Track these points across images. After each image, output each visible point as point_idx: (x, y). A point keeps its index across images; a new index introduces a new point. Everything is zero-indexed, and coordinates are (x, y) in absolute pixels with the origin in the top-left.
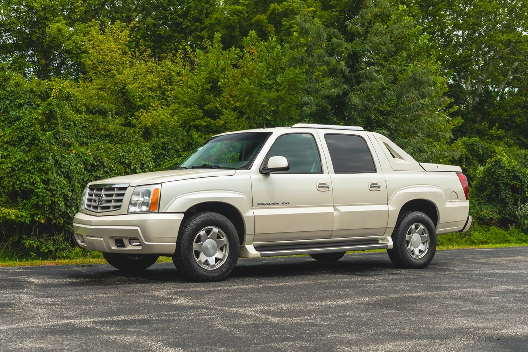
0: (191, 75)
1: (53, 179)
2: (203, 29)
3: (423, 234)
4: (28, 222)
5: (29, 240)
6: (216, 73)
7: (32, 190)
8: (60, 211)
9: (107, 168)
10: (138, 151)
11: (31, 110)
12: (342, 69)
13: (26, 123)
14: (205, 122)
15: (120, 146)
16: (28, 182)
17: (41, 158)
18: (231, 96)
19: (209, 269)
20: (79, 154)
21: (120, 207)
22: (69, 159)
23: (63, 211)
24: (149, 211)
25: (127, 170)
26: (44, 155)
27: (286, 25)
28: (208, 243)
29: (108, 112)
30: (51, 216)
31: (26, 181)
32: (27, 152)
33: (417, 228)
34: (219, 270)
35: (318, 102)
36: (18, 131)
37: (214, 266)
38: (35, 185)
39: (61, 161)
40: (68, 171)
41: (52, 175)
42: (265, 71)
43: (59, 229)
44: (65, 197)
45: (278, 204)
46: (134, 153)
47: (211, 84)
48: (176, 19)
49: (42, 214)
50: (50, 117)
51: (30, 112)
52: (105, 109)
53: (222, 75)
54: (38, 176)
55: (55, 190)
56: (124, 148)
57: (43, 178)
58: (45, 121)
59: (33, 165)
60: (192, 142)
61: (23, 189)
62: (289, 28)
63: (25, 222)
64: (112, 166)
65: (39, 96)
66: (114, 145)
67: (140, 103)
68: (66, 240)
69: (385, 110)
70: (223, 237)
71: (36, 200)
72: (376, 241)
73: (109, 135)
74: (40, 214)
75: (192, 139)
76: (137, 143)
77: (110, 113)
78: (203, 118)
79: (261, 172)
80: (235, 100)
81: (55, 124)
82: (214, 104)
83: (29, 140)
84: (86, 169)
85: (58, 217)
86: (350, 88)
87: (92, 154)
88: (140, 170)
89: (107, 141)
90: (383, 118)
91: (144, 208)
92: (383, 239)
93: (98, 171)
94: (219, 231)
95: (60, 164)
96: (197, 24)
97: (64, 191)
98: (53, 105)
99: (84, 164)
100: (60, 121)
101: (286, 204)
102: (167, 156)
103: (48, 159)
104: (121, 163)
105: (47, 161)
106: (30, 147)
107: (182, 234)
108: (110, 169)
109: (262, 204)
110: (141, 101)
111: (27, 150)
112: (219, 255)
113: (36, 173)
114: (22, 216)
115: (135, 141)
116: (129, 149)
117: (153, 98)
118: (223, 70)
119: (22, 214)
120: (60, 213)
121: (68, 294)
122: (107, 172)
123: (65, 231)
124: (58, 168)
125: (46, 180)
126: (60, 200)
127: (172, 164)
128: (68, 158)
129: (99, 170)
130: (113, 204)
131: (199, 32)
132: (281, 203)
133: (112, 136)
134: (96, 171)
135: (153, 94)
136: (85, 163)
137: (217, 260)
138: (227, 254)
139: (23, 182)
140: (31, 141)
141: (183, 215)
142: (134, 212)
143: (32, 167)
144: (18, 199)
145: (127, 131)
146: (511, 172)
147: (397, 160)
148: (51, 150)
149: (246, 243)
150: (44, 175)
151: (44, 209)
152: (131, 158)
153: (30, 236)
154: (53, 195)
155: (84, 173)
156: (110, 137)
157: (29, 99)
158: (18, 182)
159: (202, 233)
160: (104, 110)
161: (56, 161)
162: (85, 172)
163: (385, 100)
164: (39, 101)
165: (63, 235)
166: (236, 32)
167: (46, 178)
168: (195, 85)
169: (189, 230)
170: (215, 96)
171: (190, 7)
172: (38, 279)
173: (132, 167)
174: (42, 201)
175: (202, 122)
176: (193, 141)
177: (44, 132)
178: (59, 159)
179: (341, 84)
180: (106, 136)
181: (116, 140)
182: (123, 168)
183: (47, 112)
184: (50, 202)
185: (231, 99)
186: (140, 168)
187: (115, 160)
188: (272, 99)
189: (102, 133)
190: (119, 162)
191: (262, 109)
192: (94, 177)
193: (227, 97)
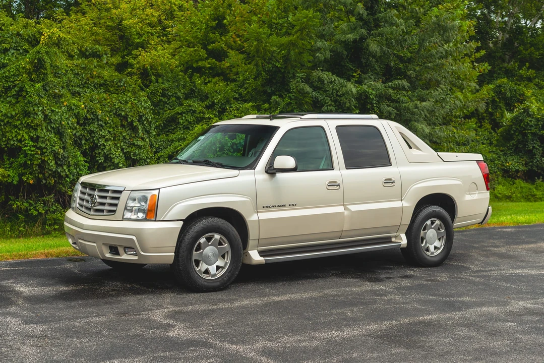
0: (195, 11)
1: (42, 136)
3: (439, 229)
4: (16, 182)
5: (17, 201)
6: (221, 9)
7: (20, 148)
8: (51, 170)
9: (102, 121)
10: (136, 102)
11: (18, 56)
12: (359, 12)
13: (13, 72)
14: (209, 63)
15: (115, 96)
16: (15, 139)
17: (29, 113)
18: (238, 36)
19: (210, 278)
20: (71, 107)
21: (114, 211)
22: (59, 114)
23: (54, 170)
24: (146, 218)
25: (123, 123)
26: (32, 109)
28: (209, 250)
29: (102, 56)
30: (41, 176)
31: (13, 138)
32: (14, 105)
33: (432, 223)
34: (220, 279)
35: (333, 48)
36: (3, 80)
37: (215, 275)
38: (23, 143)
39: (51, 116)
40: (59, 126)
41: (41, 131)
42: (275, 9)
43: (50, 189)
44: (56, 155)
45: (284, 206)
46: (132, 104)
47: (217, 22)
49: (31, 173)
50: (38, 66)
51: (17, 58)
52: (99, 51)
53: (228, 11)
54: (26, 133)
55: (45, 148)
56: (120, 98)
57: (32, 135)
58: (34, 71)
59: (20, 120)
60: (194, 89)
61: (9, 146)
63: (12, 182)
64: (107, 119)
65: (27, 41)
66: (109, 95)
67: (138, 41)
69: (405, 57)
70: (225, 243)
71: (24, 159)
72: (388, 240)
73: (104, 84)
74: (29, 174)
75: (195, 86)
76: (134, 93)
77: (105, 56)
78: (207, 58)
79: (267, 172)
80: (242, 41)
81: (44, 74)
82: (219, 44)
83: (15, 91)
84: (78, 123)
85: (48, 177)
86: (368, 33)
87: (85, 107)
88: (138, 123)
89: (102, 91)
90: (404, 66)
91: (141, 215)
92: (396, 237)
93: (91, 125)
94: (220, 238)
95: (50, 119)
97: (54, 148)
98: (42, 53)
99: (76, 118)
100: (49, 71)
101: (293, 205)
102: (168, 104)
103: (37, 114)
104: (117, 115)
105: (35, 117)
106: (17, 99)
107: (181, 242)
108: (105, 122)
109: (267, 207)
110: (138, 38)
111: (14, 102)
112: (220, 263)
113: (24, 129)
114: (9, 176)
115: (132, 90)
116: (126, 99)
117: (152, 34)
118: (230, 6)
119: (9, 173)
120: (50, 172)
121: (59, 317)
122: (101, 126)
123: (56, 191)
124: (48, 123)
125: (35, 137)
126: (51, 158)
128: (58, 112)
129: (92, 123)
130: (107, 208)
132: (287, 205)
133: (107, 84)
134: (89, 125)
135: (153, 31)
136: (77, 116)
137: (218, 268)
138: (229, 262)
139: (9, 139)
140: (18, 92)
141: (182, 223)
142: (130, 219)
143: (19, 122)
144: (4, 157)
145: (124, 79)
146: (540, 121)
147: (414, 151)
148: (40, 103)
149: (249, 249)
150: (32, 131)
151: (33, 168)
152: (128, 110)
153: (17, 197)
154: (42, 154)
155: (76, 128)
156: (105, 86)
157: (15, 43)
158: (4, 139)
159: (202, 240)
160: (98, 53)
161: (46, 116)
162: (78, 127)
163: (405, 45)
164: (26, 46)
165: (55, 196)
167: (35, 135)
168: (198, 22)
169: (188, 237)
170: (221, 35)
172: (26, 286)
173: (130, 120)
174: (31, 160)
175: (206, 64)
176: (196, 88)
177: (32, 83)
178: (49, 114)
179: (358, 28)
180: (101, 85)
181: (111, 89)
182: (120, 121)
183: (36, 61)
184: (40, 161)
185: (238, 39)
186: (139, 121)
187: (110, 112)
188: (283, 45)
189: (96, 81)
190: (115, 114)
191: (272, 55)
192: (88, 131)
193: (233, 36)
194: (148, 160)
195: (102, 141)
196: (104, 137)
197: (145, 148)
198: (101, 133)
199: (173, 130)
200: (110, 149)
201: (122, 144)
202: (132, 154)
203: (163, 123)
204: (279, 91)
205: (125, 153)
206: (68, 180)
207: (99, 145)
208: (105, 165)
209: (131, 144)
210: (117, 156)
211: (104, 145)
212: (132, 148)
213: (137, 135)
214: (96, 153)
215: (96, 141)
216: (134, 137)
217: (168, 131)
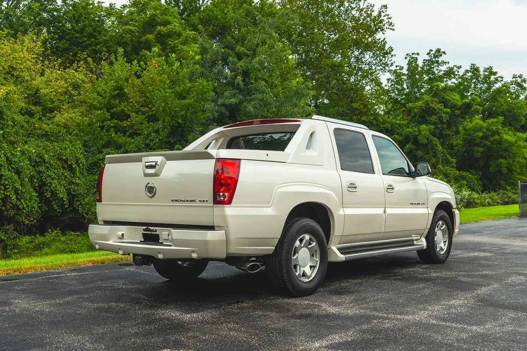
1: (5, 174)
2: (97, 44)
6: (120, 82)
8: (12, 203)
9: (48, 163)
10: (73, 149)
14: (112, 123)
15: (56, 144)
18: (137, 102)
20: (24, 152)
23: (14, 203)
25: (64, 165)
27: (171, 44)
30: (3, 208)
39: (11, 158)
40: (18, 167)
43: (10, 220)
44: (16, 191)
46: (70, 150)
47: (118, 91)
48: (74, 34)
52: (33, 110)
53: (126, 84)
55: (7, 185)
56: (61, 146)
60: (111, 140)
62: (174, 47)
64: (52, 162)
66: (51, 143)
67: (51, 106)
68: (16, 229)
73: (45, 134)
76: (71, 142)
77: (38, 114)
78: (110, 120)
80: (140, 105)
82: (120, 108)
84: (31, 165)
86: (244, 98)
87: (36, 151)
89: (44, 140)
93: (40, 167)
95: (10, 161)
96: (93, 40)
97: (15, 185)
99: (29, 161)
102: (89, 152)
108: (50, 165)
110: (51, 104)
115: (69, 139)
116: (65, 146)
117: (62, 101)
118: (127, 80)
122: (48, 167)
123: (14, 221)
124: (9, 164)
126: (12, 193)
127: (96, 160)
129: (40, 165)
131: (94, 46)
133: (48, 135)
134: (38, 167)
135: (62, 98)
136: (30, 159)
145: (62, 131)
152: (67, 155)
154: (6, 190)
155: (29, 169)
156: (46, 136)
160: (32, 112)
161: (7, 158)
162: (31, 168)
165: (14, 225)
166: (129, 48)
168: (102, 91)
170: (120, 102)
171: (86, 25)
173: (69, 163)
175: (110, 123)
176: (113, 140)
178: (10, 157)
179: (237, 95)
180: (43, 135)
181: (53, 139)
182: (61, 164)
184: (3, 195)
185: (136, 104)
186: (76, 164)
187: (54, 156)
188: (183, 106)
189: (39, 132)
190: (58, 158)
191: (175, 114)
192: (37, 172)
193: (134, 102)
194: (85, 195)
195: (49, 180)
196: (50, 176)
197: (81, 185)
198: (47, 173)
199: (96, 172)
200: (56, 187)
201: (64, 182)
202: (72, 190)
203: (88, 167)
204: (179, 141)
205: (66, 190)
206: (25, 211)
207: (47, 183)
208: (51, 199)
209: (70, 183)
210: (62, 191)
211: (50, 183)
212: (72, 185)
213: (75, 175)
214: (44, 190)
215: (44, 180)
216: (72, 177)
217: (92, 174)
